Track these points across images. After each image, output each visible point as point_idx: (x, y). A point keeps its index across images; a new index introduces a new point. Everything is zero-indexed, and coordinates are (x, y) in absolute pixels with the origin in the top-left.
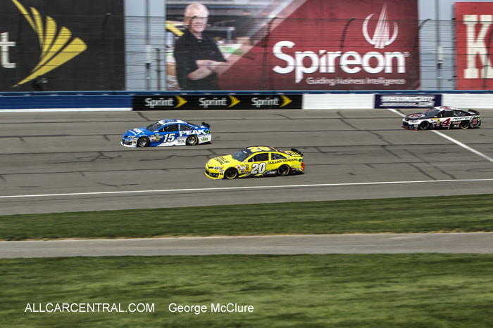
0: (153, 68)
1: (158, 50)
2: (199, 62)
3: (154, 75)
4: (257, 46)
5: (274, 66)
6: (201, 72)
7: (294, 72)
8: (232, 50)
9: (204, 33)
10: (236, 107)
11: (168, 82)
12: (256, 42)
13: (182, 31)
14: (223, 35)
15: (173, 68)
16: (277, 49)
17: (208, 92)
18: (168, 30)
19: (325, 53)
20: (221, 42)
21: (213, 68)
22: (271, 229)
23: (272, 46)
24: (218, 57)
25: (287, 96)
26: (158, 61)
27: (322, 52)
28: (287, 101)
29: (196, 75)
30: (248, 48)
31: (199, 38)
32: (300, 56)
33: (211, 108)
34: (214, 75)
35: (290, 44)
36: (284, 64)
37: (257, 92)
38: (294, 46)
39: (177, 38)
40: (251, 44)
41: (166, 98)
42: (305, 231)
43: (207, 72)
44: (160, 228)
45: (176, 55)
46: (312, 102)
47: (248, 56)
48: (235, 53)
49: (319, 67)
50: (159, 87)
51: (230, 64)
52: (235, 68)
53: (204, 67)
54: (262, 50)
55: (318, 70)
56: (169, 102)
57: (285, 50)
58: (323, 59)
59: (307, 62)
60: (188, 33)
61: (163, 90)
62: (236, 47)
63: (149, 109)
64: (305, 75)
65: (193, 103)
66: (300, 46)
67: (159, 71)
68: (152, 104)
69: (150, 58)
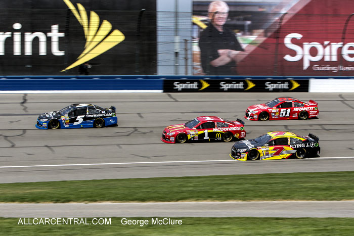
0: (181, 56)
1: (186, 41)
2: (221, 51)
3: (182, 62)
4: (270, 37)
5: (284, 55)
6: (221, 60)
7: (302, 61)
8: (248, 41)
9: (225, 26)
10: (252, 90)
11: (193, 68)
12: (269, 34)
13: (206, 24)
14: (242, 29)
15: (198, 56)
16: (287, 40)
17: (228, 77)
18: (194, 24)
19: (329, 44)
20: (239, 34)
21: (232, 56)
22: (279, 195)
23: (284, 37)
24: (237, 47)
26: (186, 50)
27: (326, 43)
28: (296, 85)
29: (218, 62)
30: (263, 39)
31: (221, 30)
32: (307, 46)
33: (230, 90)
34: (233, 62)
35: (298, 36)
36: (293, 53)
37: (270, 77)
38: (302, 38)
39: (202, 30)
40: (265, 36)
41: (192, 82)
42: (309, 198)
43: (227, 60)
44: (184, 194)
45: (200, 45)
46: (317, 86)
47: (262, 46)
48: (252, 43)
49: (324, 56)
50: (186, 73)
51: (247, 53)
52: (251, 56)
53: (225, 55)
54: (275, 41)
55: (323, 58)
56: (194, 85)
57: (294, 41)
58: (328, 48)
59: (313, 52)
60: (211, 26)
61: (190, 75)
62: (252, 38)
63: (177, 91)
64: (312, 63)
65: (215, 87)
66: (308, 38)
67: (186, 59)
68: (179, 87)
69: (178, 48)
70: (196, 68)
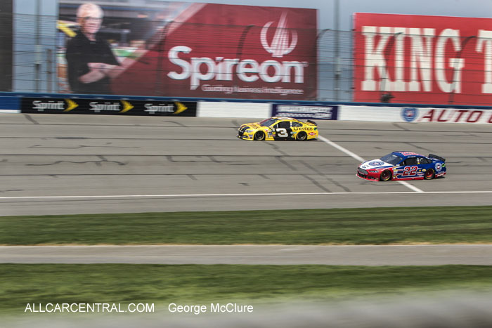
0: (44, 68)
1: (49, 51)
2: (92, 65)
3: (44, 76)
4: (151, 50)
5: (168, 72)
6: (93, 76)
7: (188, 80)
8: (127, 53)
9: (98, 35)
10: (129, 113)
11: (59, 85)
12: (152, 46)
13: (75, 32)
14: (118, 39)
15: (64, 70)
16: (173, 54)
17: (100, 97)
18: (60, 31)
19: (222, 61)
20: (114, 45)
21: (106, 71)
22: (160, 238)
23: (168, 51)
24: (112, 60)
25: (182, 103)
26: (50, 62)
27: (218, 58)
28: (182, 108)
29: (88, 78)
30: (144, 51)
31: (92, 40)
32: (196, 62)
33: (103, 112)
34: (106, 79)
35: (186, 49)
36: (179, 70)
37: (151, 98)
38: (191, 52)
39: (70, 39)
40: (146, 48)
41: (56, 101)
42: (194, 241)
43: (99, 76)
44: (46, 235)
45: (67, 57)
46: (206, 110)
47: (143, 60)
48: (130, 57)
49: (216, 74)
50: (49, 89)
51: (123, 69)
52: (129, 71)
53: (97, 71)
54: (157, 54)
55: (214, 78)
56: (59, 105)
57: (181, 55)
58: (220, 65)
59: (204, 69)
61: (53, 92)
62: (130, 50)
63: (37, 111)
64: (202, 82)
65: (84, 108)
66: (197, 52)
67: (49, 73)
68: (40, 106)
69: (39, 59)
70: (61, 85)
